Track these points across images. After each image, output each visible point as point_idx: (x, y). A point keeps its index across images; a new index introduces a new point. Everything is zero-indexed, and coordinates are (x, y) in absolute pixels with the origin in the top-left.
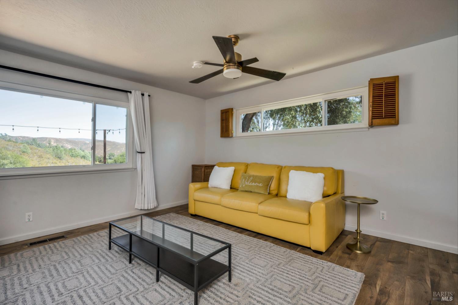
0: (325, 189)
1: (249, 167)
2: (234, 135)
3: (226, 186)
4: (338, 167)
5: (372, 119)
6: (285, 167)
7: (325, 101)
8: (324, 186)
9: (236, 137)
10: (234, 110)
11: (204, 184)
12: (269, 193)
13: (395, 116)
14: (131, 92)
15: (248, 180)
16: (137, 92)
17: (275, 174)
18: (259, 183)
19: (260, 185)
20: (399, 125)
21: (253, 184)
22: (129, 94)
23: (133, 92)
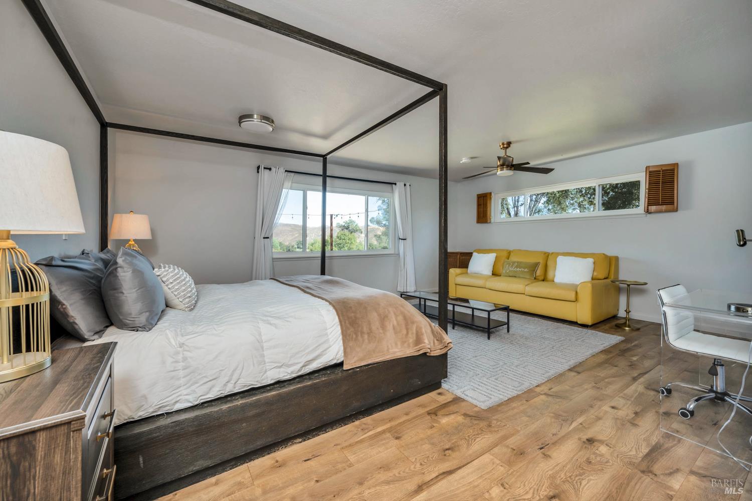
0: (595, 274)
1: (512, 254)
2: (492, 220)
3: (487, 271)
4: (610, 253)
5: (648, 206)
6: (552, 253)
7: (599, 185)
8: (594, 271)
9: (495, 223)
10: (493, 194)
11: (464, 270)
12: (535, 279)
13: (674, 202)
14: (395, 184)
15: (512, 266)
16: (401, 183)
17: (541, 260)
18: (525, 268)
19: (526, 270)
20: (679, 212)
21: (518, 269)
22: (394, 185)
23: (398, 183)
